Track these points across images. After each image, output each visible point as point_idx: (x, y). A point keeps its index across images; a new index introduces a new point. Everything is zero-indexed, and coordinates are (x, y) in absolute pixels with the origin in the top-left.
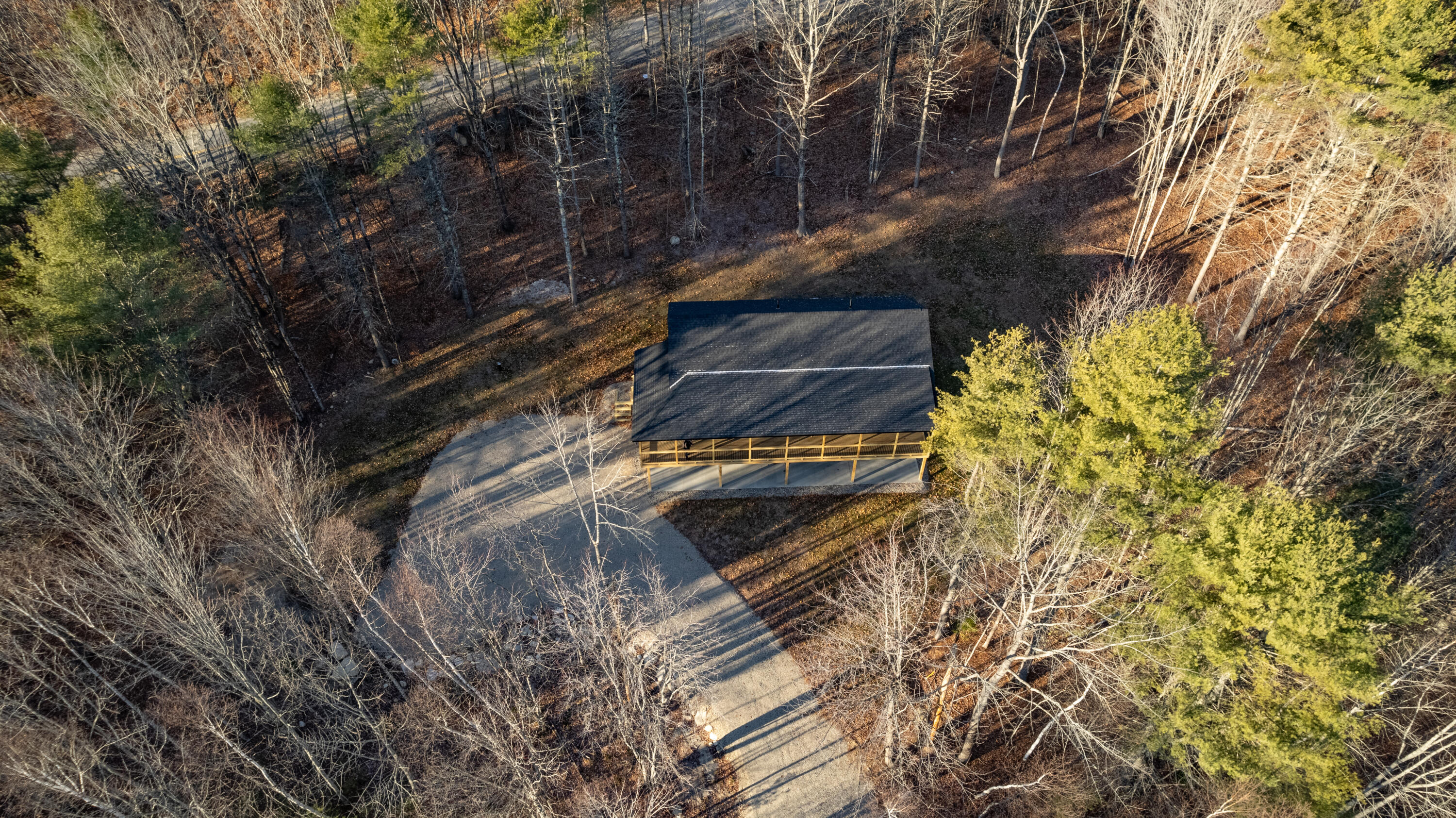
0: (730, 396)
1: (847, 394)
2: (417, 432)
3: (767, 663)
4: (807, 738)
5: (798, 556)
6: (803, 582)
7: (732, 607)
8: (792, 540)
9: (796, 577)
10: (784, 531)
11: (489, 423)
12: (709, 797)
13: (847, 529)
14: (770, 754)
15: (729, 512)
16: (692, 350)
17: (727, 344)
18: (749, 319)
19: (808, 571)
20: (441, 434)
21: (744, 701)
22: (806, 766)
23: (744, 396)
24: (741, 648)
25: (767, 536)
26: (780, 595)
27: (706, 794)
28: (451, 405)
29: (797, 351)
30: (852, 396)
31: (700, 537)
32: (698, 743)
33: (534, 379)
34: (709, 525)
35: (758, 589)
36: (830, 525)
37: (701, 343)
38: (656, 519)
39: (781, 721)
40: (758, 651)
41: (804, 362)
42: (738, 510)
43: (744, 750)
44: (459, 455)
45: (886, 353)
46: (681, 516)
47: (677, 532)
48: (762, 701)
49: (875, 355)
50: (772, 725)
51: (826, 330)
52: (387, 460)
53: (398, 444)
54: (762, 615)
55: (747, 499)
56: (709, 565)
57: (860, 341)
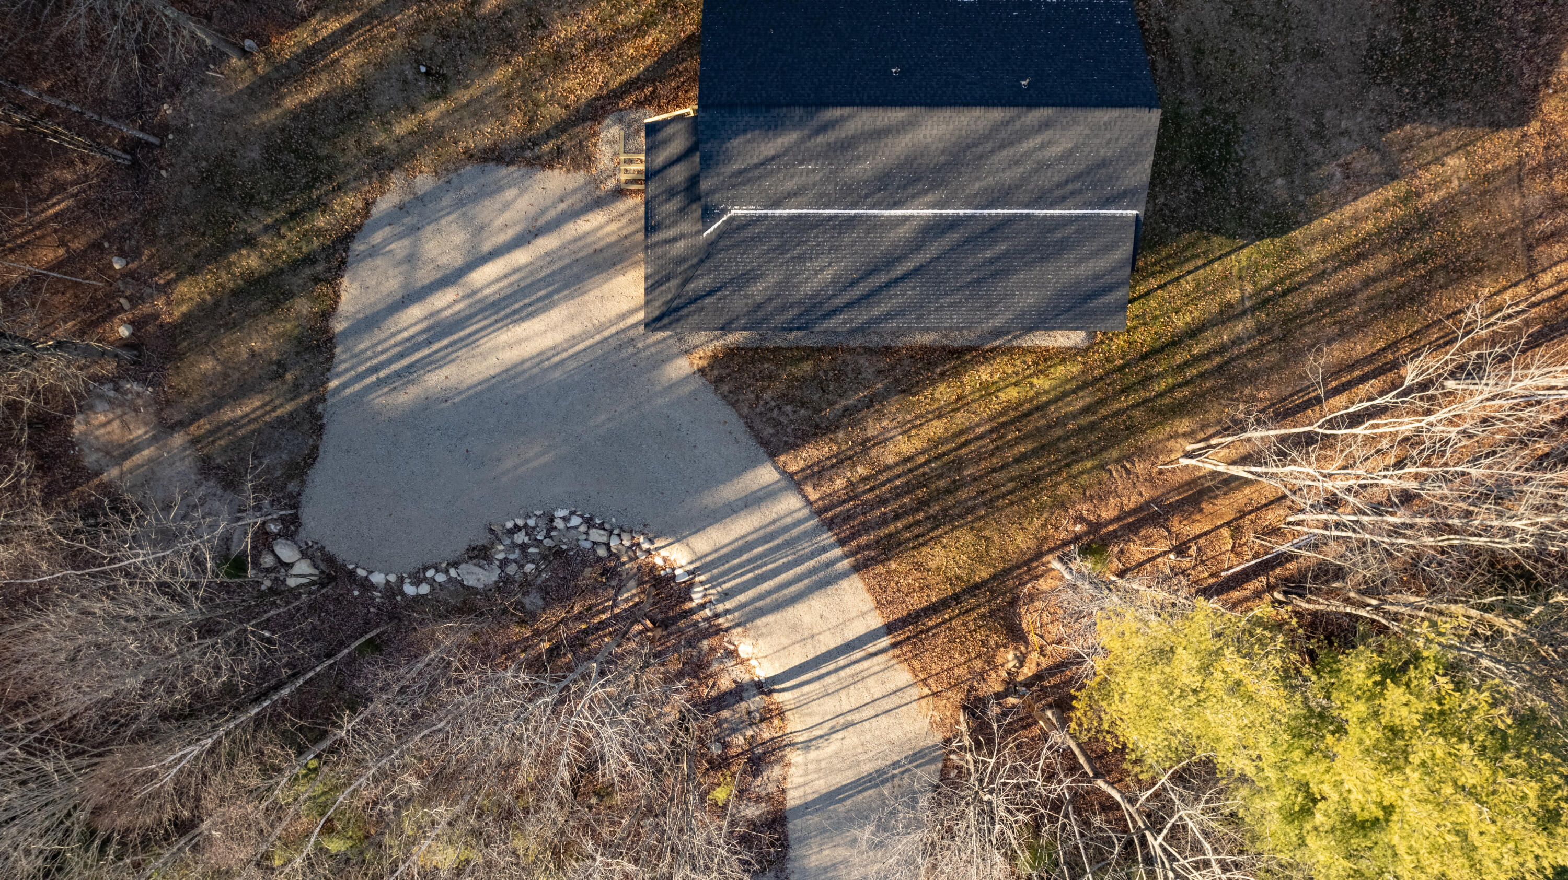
0: (801, 258)
1: (991, 262)
2: (315, 194)
3: (830, 590)
4: (870, 682)
5: (887, 440)
6: (889, 481)
7: (791, 513)
8: (881, 416)
9: (880, 472)
10: (869, 402)
11: (424, 181)
12: (752, 736)
13: (961, 402)
14: (826, 698)
15: (794, 370)
16: (740, 172)
17: (801, 163)
18: (843, 119)
19: (897, 464)
20: (352, 201)
21: (799, 638)
22: (868, 712)
23: (823, 260)
24: (799, 570)
25: (846, 409)
26: (856, 497)
27: (749, 733)
28: (358, 142)
29: (919, 179)
30: (999, 266)
31: (751, 407)
32: (742, 676)
33: (485, 94)
34: (763, 389)
35: (827, 488)
36: (937, 395)
37: (756, 161)
38: (687, 377)
39: (842, 661)
40: (821, 574)
41: (929, 198)
42: (807, 366)
43: (796, 693)
44: (387, 241)
45: (1070, 187)
46: (724, 372)
47: (717, 398)
48: (821, 637)
49: (1051, 191)
50: (832, 667)
51: (975, 145)
52: (282, 245)
53: (293, 215)
54: (830, 525)
55: (821, 350)
56: (762, 450)
57: (1029, 165)
